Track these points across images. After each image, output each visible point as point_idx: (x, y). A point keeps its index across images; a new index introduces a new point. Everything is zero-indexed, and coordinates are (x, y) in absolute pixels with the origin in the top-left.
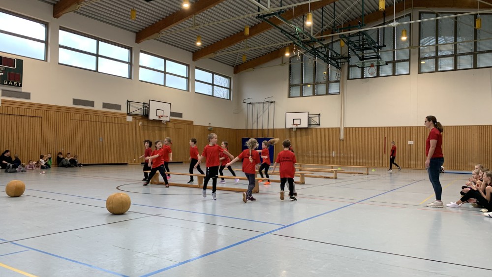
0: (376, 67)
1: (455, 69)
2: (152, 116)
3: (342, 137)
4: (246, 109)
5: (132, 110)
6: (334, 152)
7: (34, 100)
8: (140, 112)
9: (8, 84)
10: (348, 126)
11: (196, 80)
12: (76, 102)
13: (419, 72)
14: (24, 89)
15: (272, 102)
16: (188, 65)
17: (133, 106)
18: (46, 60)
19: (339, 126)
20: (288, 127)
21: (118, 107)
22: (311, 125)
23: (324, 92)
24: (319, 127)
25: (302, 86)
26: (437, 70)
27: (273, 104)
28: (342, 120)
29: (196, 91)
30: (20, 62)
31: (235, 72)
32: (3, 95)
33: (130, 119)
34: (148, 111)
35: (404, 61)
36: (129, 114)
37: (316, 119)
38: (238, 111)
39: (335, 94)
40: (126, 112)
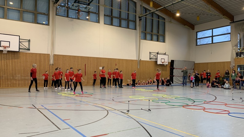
3: (52, 62)
10: (56, 53)
13: (105, 23)
19: (49, 53)
22: (22, 49)
24: (28, 52)
35: (95, 13)
37: (26, 44)
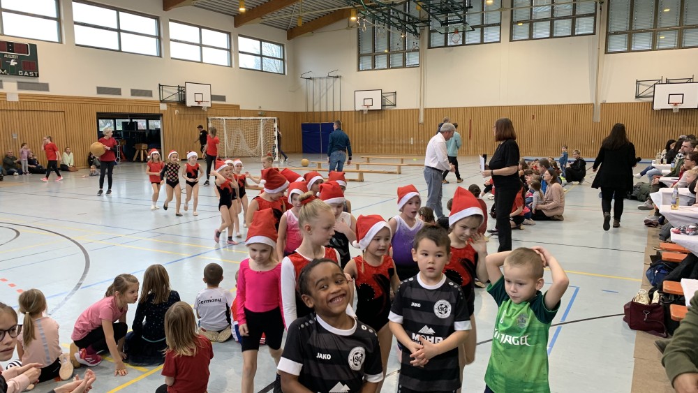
0: (461, 34)
1: (551, 36)
2: (190, 102)
3: (422, 120)
4: (305, 87)
5: (165, 95)
6: (412, 139)
7: (54, 91)
8: (175, 98)
9: (23, 75)
10: (428, 106)
11: (240, 52)
12: (100, 90)
13: (511, 40)
14: (41, 80)
15: (337, 77)
16: (229, 33)
17: (166, 91)
18: (60, 42)
19: (418, 107)
20: (358, 109)
21: (149, 93)
22: (385, 105)
23: (401, 65)
24: (394, 108)
25: (374, 55)
26: (531, 38)
27: (338, 79)
28: (422, 99)
29: (241, 66)
30: (34, 47)
31: (289, 38)
32: (19, 88)
33: (163, 107)
34: (185, 96)
35: (493, 25)
36: (162, 101)
37: (391, 99)
38: (295, 89)
39: (414, 66)
40: (158, 99)
